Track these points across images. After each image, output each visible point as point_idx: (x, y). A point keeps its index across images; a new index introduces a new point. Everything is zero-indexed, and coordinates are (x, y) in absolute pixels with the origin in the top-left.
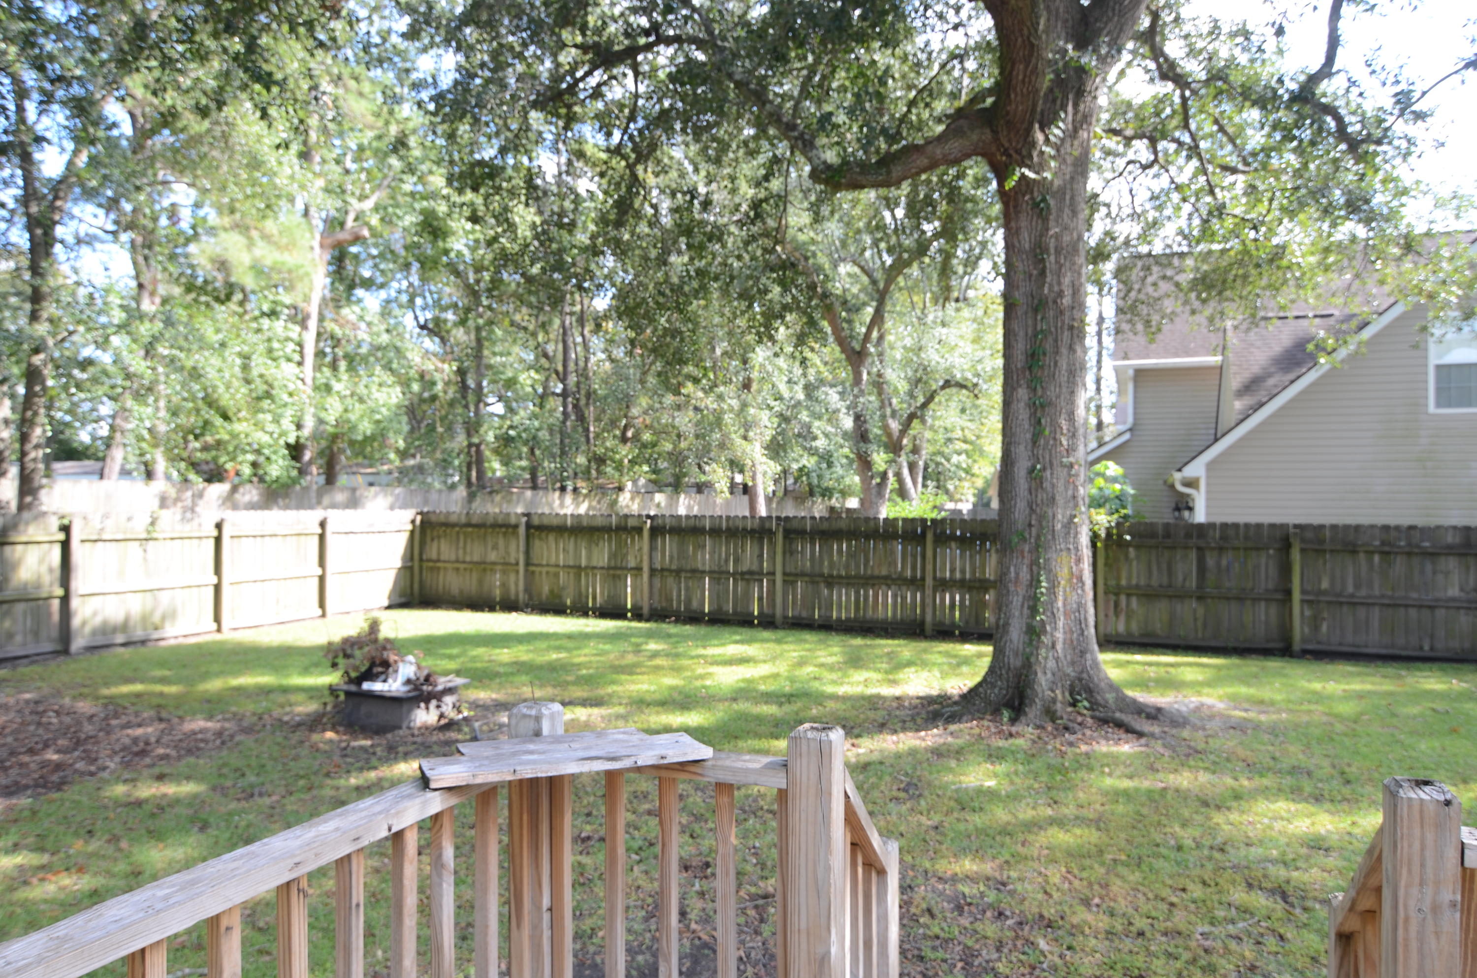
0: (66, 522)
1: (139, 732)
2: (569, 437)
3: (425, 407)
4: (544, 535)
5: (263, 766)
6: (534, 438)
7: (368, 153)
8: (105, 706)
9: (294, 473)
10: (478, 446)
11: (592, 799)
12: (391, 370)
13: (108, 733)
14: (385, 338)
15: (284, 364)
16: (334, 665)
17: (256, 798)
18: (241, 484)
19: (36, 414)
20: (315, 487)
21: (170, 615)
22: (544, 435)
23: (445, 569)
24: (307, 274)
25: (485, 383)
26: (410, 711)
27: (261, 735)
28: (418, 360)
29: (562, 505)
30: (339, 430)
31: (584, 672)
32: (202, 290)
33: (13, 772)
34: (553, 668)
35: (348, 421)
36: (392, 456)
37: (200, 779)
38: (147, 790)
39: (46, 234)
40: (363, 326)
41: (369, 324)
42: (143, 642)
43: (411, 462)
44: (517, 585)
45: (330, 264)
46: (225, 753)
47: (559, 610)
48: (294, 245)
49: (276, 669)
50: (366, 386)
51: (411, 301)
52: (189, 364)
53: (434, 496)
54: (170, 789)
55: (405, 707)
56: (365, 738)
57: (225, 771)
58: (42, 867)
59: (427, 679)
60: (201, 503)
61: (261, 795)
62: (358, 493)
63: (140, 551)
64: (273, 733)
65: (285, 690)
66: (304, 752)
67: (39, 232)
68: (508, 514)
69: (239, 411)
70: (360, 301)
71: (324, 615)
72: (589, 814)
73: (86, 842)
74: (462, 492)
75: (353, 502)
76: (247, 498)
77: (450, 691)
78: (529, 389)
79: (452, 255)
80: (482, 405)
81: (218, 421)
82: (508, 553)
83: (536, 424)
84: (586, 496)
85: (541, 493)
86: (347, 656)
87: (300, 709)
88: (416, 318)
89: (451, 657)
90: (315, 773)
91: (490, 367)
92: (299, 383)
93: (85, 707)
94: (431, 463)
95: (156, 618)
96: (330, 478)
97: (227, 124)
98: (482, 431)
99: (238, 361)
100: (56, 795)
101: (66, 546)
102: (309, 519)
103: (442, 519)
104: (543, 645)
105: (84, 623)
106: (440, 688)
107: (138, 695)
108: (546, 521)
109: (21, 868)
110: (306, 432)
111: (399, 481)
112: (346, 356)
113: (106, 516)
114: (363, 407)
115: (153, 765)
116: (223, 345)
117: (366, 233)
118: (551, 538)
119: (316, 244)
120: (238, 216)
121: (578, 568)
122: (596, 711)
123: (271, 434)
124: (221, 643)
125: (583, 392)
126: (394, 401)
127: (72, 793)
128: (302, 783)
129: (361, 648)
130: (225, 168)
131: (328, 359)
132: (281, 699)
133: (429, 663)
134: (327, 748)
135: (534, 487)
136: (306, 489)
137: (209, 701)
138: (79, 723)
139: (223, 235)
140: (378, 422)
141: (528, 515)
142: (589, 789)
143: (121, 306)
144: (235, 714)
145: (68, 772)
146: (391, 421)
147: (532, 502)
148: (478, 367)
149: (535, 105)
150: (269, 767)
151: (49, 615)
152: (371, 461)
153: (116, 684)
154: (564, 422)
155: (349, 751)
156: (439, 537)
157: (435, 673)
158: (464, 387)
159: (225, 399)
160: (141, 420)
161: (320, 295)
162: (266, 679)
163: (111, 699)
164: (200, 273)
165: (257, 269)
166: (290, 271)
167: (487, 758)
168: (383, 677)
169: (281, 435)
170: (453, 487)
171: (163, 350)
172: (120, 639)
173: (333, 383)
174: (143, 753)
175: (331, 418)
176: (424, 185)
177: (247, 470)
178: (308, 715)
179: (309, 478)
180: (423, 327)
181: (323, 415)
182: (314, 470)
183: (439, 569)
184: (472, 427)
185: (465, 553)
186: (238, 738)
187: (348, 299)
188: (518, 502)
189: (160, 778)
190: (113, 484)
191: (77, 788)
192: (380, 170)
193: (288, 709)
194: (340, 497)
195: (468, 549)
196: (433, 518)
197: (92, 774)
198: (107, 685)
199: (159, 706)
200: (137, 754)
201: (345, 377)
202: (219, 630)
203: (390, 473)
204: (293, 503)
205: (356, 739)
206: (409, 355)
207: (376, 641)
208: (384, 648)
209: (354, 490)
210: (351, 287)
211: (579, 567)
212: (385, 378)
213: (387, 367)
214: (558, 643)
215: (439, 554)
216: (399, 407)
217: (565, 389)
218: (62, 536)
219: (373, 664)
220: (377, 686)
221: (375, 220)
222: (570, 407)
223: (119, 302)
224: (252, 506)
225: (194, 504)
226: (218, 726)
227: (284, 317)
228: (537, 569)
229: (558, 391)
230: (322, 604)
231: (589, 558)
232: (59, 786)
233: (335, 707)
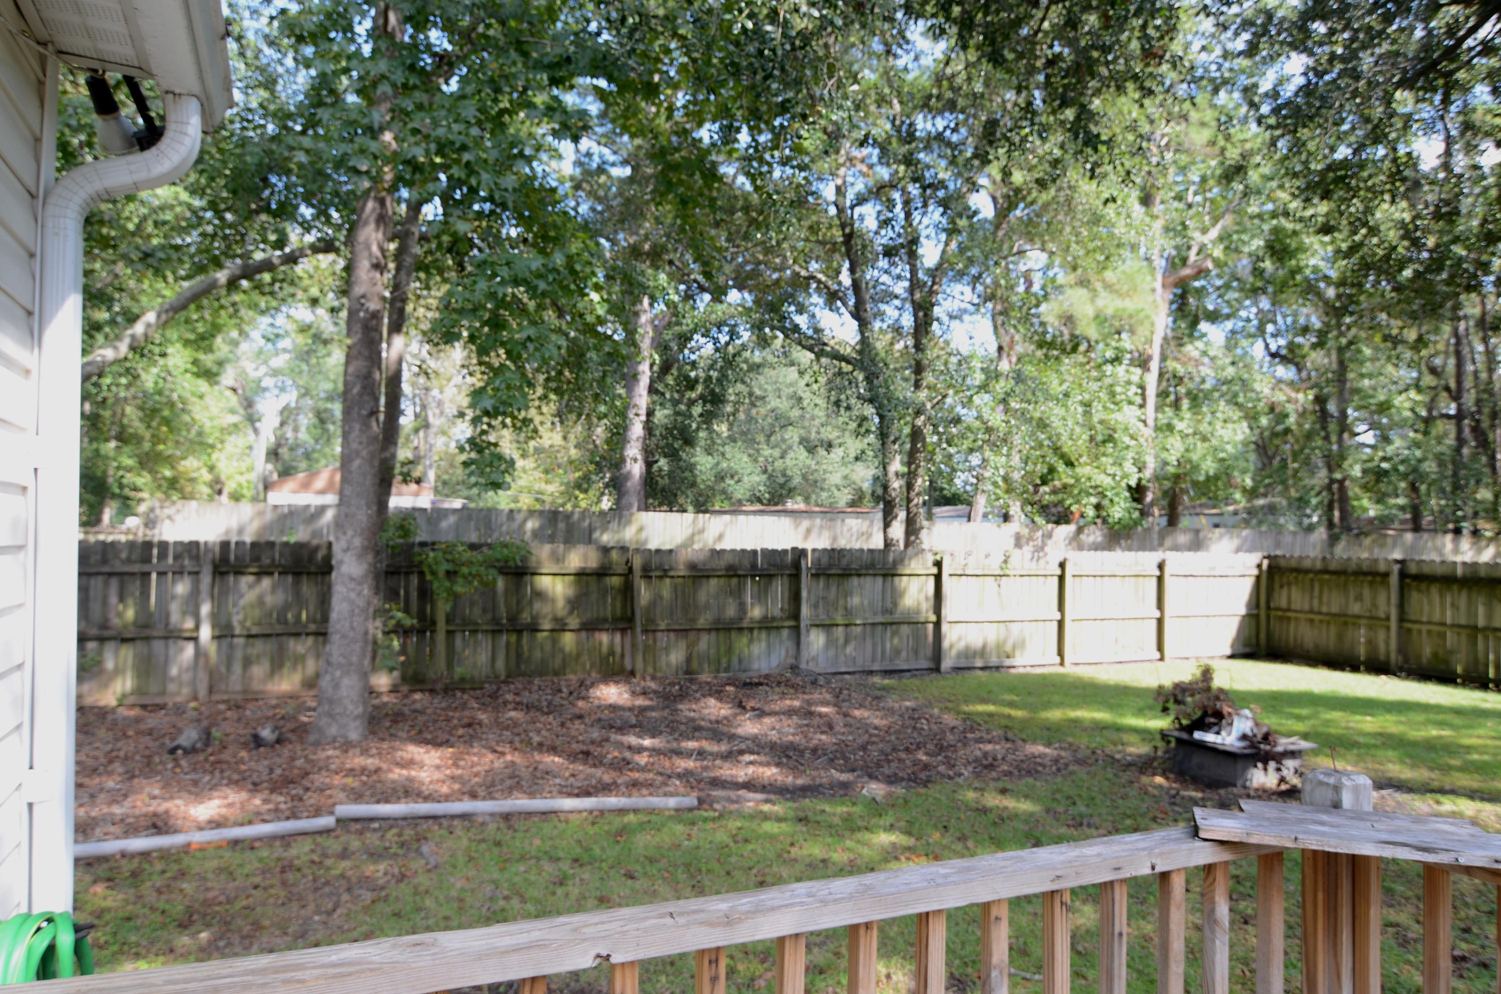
0: (938, 558)
1: (989, 747)
2: (1465, 467)
3: (1276, 442)
4: (1423, 586)
5: (1093, 799)
6: (1415, 470)
7: (1211, 182)
8: (964, 720)
9: (1136, 515)
10: (1341, 482)
11: (1472, 912)
12: (1236, 404)
13: (965, 745)
14: (1230, 371)
15: (1126, 408)
16: (1165, 710)
17: (1085, 828)
18: (1086, 525)
19: (918, 466)
20: (1156, 528)
21: (1020, 645)
22: (1430, 467)
23: (1297, 619)
24: (1147, 317)
25: (1350, 411)
26: (1245, 770)
27: (1093, 769)
28: (1267, 391)
29: (1456, 551)
30: (1181, 471)
31: (1475, 757)
32: (1051, 345)
33: (894, 765)
34: (1430, 746)
35: (1190, 461)
36: (1238, 496)
37: (1036, 799)
38: (993, 800)
39: (926, 315)
40: (1206, 360)
41: (1213, 359)
42: (998, 668)
43: (1261, 502)
44: (1387, 644)
45: (1172, 303)
46: (1059, 779)
47: (1446, 678)
48: (1135, 290)
49: (1111, 707)
50: (1210, 423)
51: (1261, 330)
52: (1037, 415)
53: (1288, 539)
54: (1010, 803)
55: (1240, 765)
56: (1196, 790)
57: (1058, 796)
58: (909, 849)
59: (1266, 737)
60: (1049, 542)
61: (1089, 826)
62: (1201, 535)
63: (995, 585)
64: (1105, 768)
65: (1119, 729)
66: (1133, 792)
67: (921, 314)
68: (1376, 561)
69: (1081, 456)
70: (1204, 335)
71: (1162, 659)
72: (1467, 930)
73: (942, 836)
74: (1321, 533)
75: (1197, 545)
76: (1091, 539)
77: (1293, 754)
78: (1408, 414)
79: (1308, 272)
80: (1346, 436)
81: (1061, 467)
82: (1375, 605)
83: (1418, 453)
84: (1491, 540)
85: (1426, 536)
86: (1177, 702)
87: (1131, 750)
88: (1267, 346)
89: (1299, 718)
90: (1143, 815)
91: (1357, 391)
92: (1141, 425)
93: (949, 719)
94: (1284, 503)
95: (1008, 648)
96: (1173, 520)
97: (1070, 187)
98: (1346, 465)
99: (1080, 409)
100: (923, 791)
101: (938, 578)
102: (1148, 560)
103: (1293, 564)
104: (1420, 717)
105: (951, 646)
106: (1280, 749)
107: (991, 715)
108: (1426, 570)
109: (894, 845)
110: (1148, 474)
111: (1247, 522)
112: (1189, 393)
113: (969, 554)
114: (1206, 445)
115: (998, 779)
116: (1066, 395)
117: (1210, 265)
118: (1434, 590)
119: (1158, 285)
120: (1079, 271)
121: (1473, 629)
122: (1488, 807)
123: (1114, 475)
124: (1063, 676)
125: (1486, 410)
126: (1240, 437)
127: (934, 791)
128: (1128, 822)
129: (1192, 695)
130: (1068, 229)
131: (1172, 397)
132: (1115, 736)
133: (1271, 721)
134: (1156, 792)
135: (1417, 528)
136: (1148, 530)
137: (1048, 729)
138: (944, 732)
139: (1069, 292)
140: (1223, 460)
141: (1402, 562)
142: (1469, 900)
143: (982, 369)
144: (1071, 745)
145: (933, 773)
146: (1236, 459)
147: (1413, 547)
148: (1341, 392)
149: (1400, 85)
150: (1098, 801)
151: (926, 636)
152: (1215, 501)
153: (974, 703)
154: (1458, 450)
155: (1178, 800)
156: (1289, 584)
157: (1276, 732)
158: (1323, 416)
159: (1067, 446)
160: (997, 468)
161: (1162, 334)
162: (1102, 716)
163: (968, 716)
164: (1050, 330)
165: (1100, 319)
166: (1131, 317)
167: (1268, 819)
168: (1216, 728)
169: (1122, 478)
170: (1311, 528)
171: (1014, 404)
172: (979, 663)
173: (1175, 422)
174: (991, 767)
175: (1173, 459)
176: (1274, 202)
177: (1091, 512)
178: (1140, 756)
179: (1150, 519)
180: (1273, 355)
181: (1164, 455)
182: (1156, 511)
183: (1289, 619)
184: (1333, 462)
185: (1321, 603)
186: (1071, 768)
187: (1191, 336)
188: (1394, 546)
189: (1003, 791)
190: (978, 526)
191: (938, 787)
192: (1224, 198)
193: (1120, 747)
194: (1183, 538)
195: (1325, 599)
196: (1283, 563)
197: (950, 778)
198: (966, 702)
199: (1006, 727)
200: (986, 767)
201: (1188, 415)
202: (1062, 664)
203: (1236, 513)
204: (1135, 543)
205: (1187, 789)
206: (1257, 386)
207: (1209, 689)
208: (1218, 698)
209: (1197, 532)
210: (1194, 323)
211: (1475, 628)
212: (1231, 413)
213: (1233, 402)
214: (1440, 717)
215: (1289, 602)
216: (1246, 444)
217: (1459, 409)
218: (935, 570)
219: (1205, 714)
220: (1209, 737)
221: (1218, 252)
222: (1467, 431)
223: (979, 365)
224: (1096, 547)
225: (1044, 544)
226: (1055, 753)
227: (1126, 362)
228: (1415, 627)
229: (1452, 412)
230: (1160, 647)
231: (1489, 616)
232: (926, 783)
233: (1166, 752)
